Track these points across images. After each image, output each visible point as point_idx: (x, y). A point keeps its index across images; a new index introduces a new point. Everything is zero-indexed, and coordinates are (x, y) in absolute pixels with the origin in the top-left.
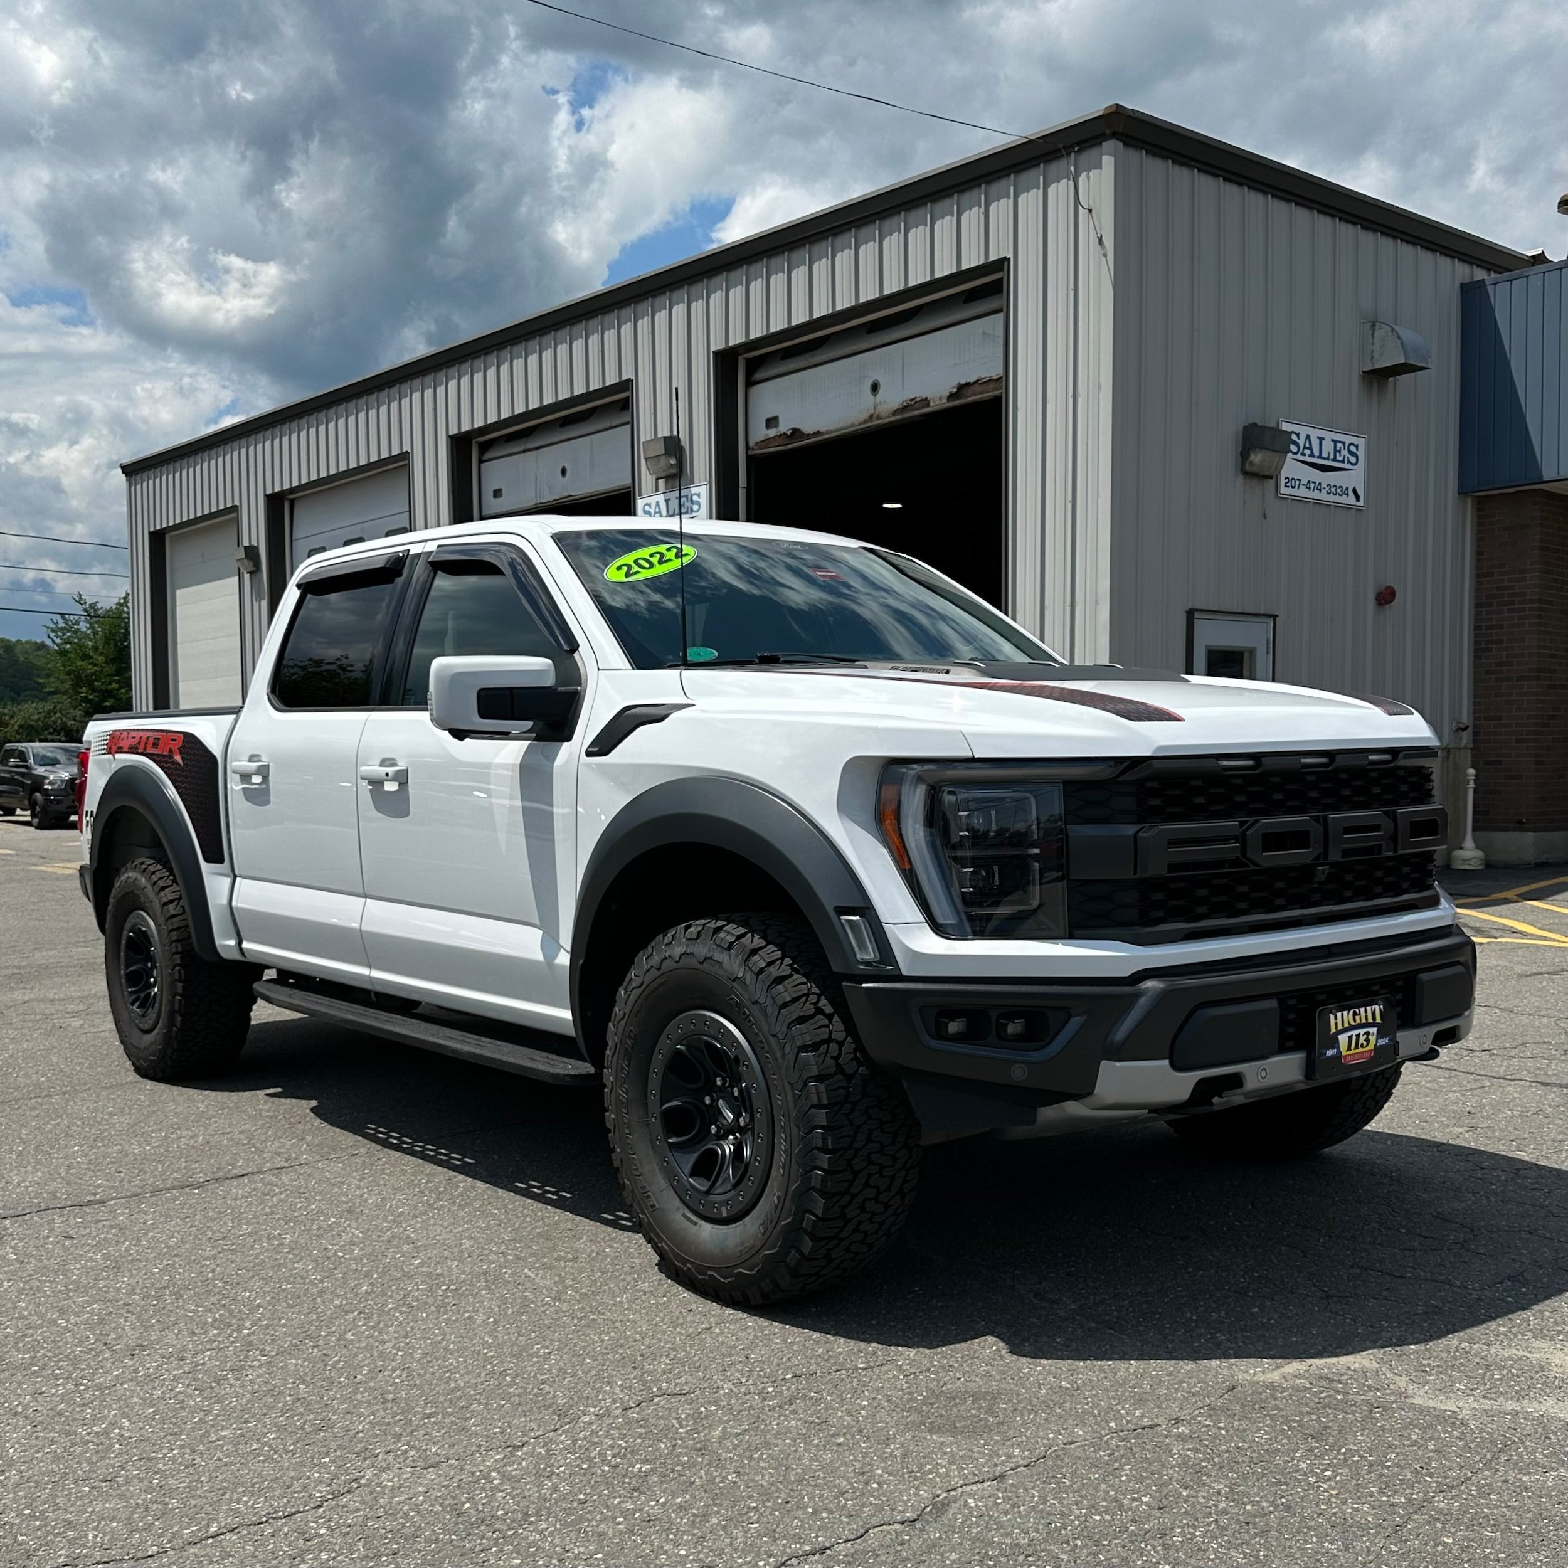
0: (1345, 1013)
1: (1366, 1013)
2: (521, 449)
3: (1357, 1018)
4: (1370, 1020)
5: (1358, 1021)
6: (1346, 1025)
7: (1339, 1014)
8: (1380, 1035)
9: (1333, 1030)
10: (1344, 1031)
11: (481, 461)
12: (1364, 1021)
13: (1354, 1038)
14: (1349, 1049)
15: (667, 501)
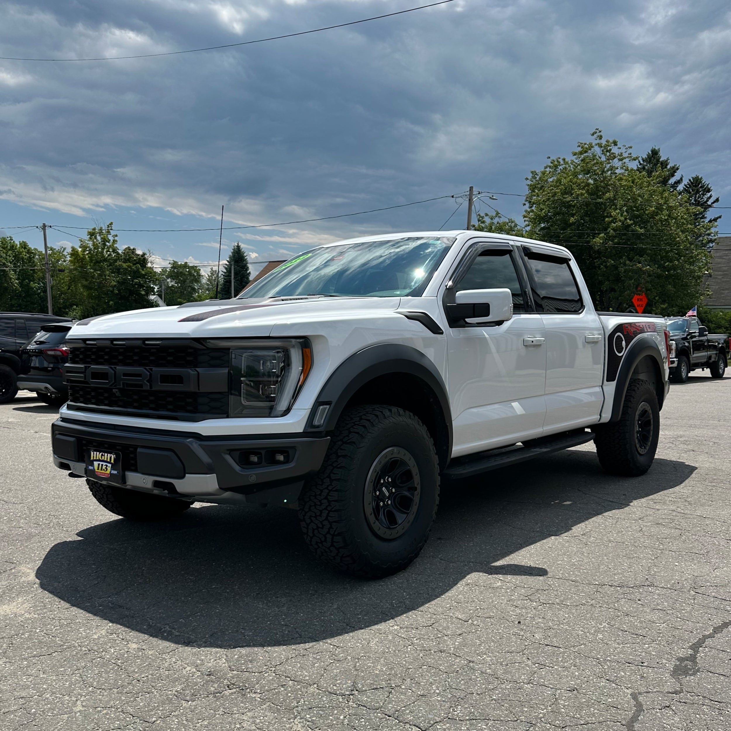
0: (98, 453)
1: (107, 456)
3: (103, 457)
4: (109, 460)
5: (103, 459)
6: (98, 458)
7: (95, 453)
8: (113, 468)
9: (92, 459)
10: (96, 460)
12: (106, 459)
13: (100, 465)
14: (98, 469)
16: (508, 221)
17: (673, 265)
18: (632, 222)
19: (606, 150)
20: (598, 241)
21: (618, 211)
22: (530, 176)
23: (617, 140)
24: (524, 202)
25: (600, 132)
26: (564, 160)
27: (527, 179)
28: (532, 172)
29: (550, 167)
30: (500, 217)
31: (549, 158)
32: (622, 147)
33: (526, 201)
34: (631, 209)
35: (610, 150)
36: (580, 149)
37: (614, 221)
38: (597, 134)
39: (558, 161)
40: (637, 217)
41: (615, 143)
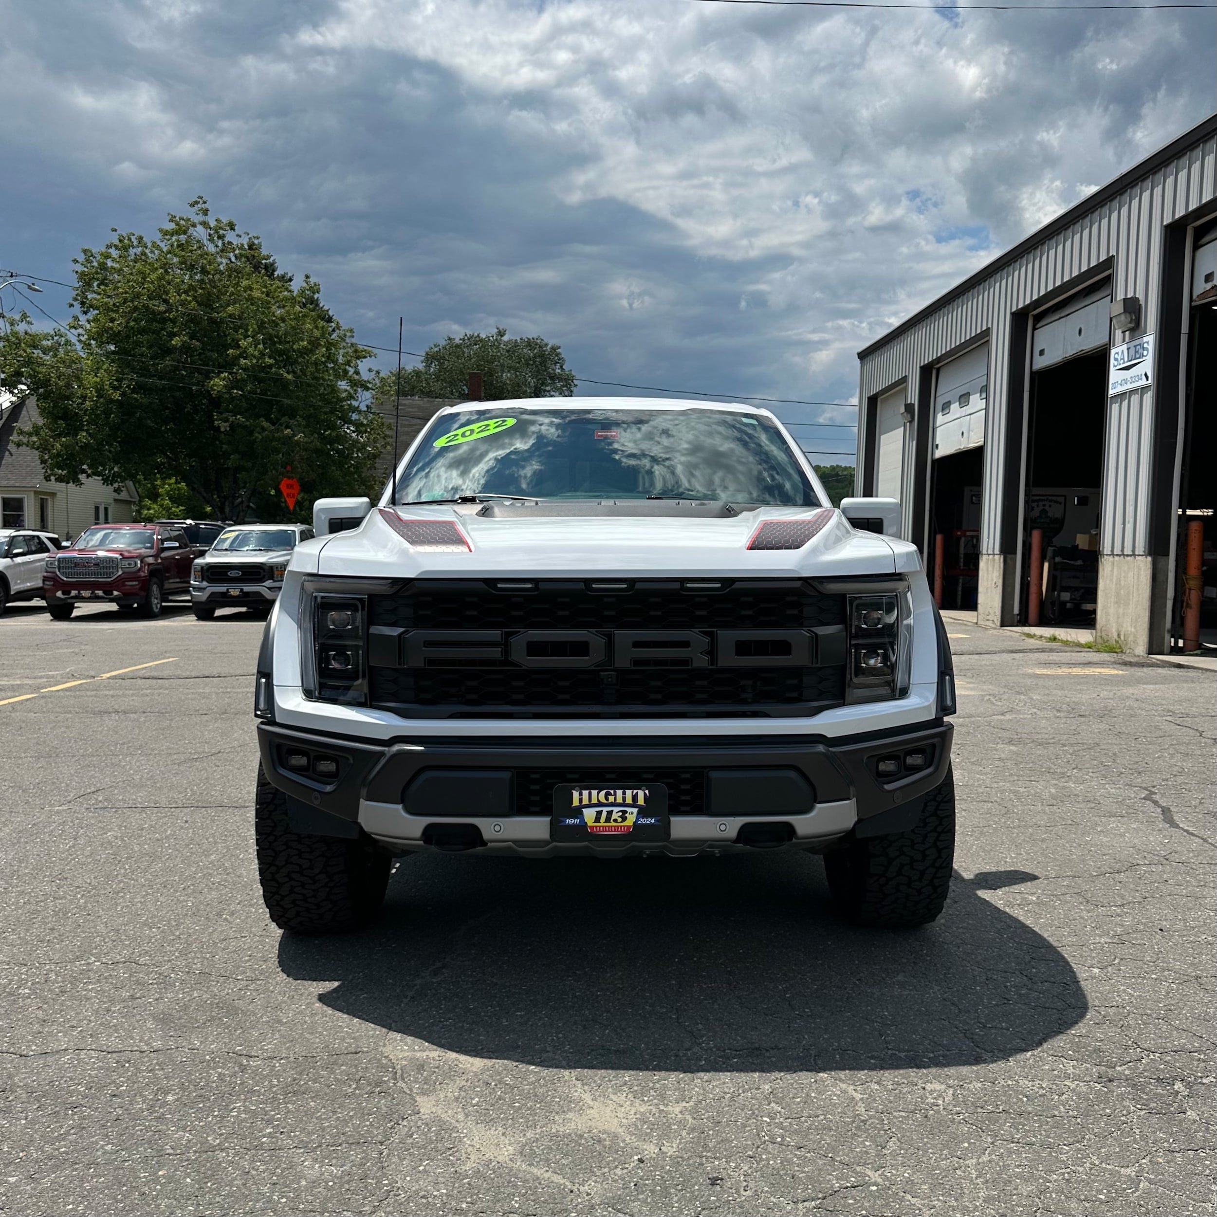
0: (594, 792)
1: (625, 795)
2: (1057, 317)
3: (611, 797)
4: (629, 801)
5: (612, 800)
6: (595, 801)
7: (585, 792)
8: (643, 812)
9: (576, 803)
10: (592, 805)
11: (1034, 329)
12: (620, 801)
13: (605, 813)
14: (597, 821)
15: (1128, 349)
16: (52, 333)
17: (337, 436)
18: (272, 361)
19: (217, 233)
20: (218, 383)
21: (250, 340)
22: (81, 258)
23: (235, 222)
24: (71, 302)
25: (205, 203)
26: (140, 239)
27: (75, 261)
28: (85, 251)
29: (116, 247)
30: (30, 323)
31: (116, 230)
32: (243, 236)
33: (75, 299)
34: (270, 340)
35: (224, 236)
36: (172, 226)
37: (244, 355)
38: (199, 205)
39: (130, 239)
40: (281, 353)
41: (232, 226)
